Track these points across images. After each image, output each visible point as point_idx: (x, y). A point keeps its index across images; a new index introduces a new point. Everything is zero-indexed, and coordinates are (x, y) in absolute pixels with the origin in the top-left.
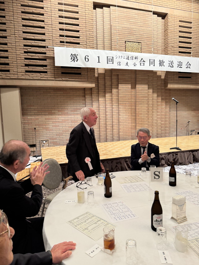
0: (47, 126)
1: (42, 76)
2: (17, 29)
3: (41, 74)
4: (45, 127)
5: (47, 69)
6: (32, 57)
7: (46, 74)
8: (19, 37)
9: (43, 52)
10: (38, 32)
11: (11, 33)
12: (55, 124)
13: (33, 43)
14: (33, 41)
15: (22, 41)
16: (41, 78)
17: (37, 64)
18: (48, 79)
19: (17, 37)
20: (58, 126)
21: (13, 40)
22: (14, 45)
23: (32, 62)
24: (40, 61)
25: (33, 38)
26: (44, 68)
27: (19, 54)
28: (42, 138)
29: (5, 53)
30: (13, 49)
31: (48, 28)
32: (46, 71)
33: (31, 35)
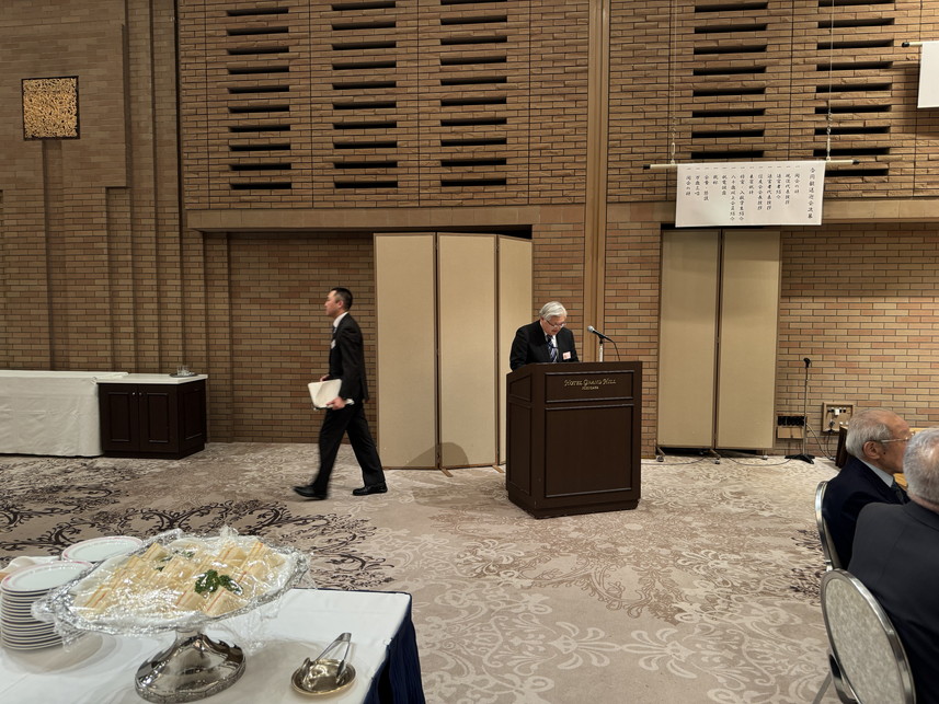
0: (850, 358)
1: (868, 186)
2: (802, 39)
3: (867, 178)
4: (843, 358)
5: (888, 162)
6: (842, 125)
7: (883, 178)
8: (805, 63)
9: (880, 104)
10: (871, 38)
11: (782, 54)
12: (879, 352)
13: (849, 77)
14: (850, 72)
15: (812, 75)
16: (864, 191)
17: (854, 147)
18: (890, 195)
19: (797, 64)
20: (892, 359)
21: (783, 76)
22: (788, 90)
23: (840, 140)
24: (867, 137)
25: (851, 60)
26: (880, 157)
27: (800, 118)
28: (830, 396)
29: (757, 119)
30: (782, 104)
31: (905, 21)
32: (886, 166)
33: (846, 51)
